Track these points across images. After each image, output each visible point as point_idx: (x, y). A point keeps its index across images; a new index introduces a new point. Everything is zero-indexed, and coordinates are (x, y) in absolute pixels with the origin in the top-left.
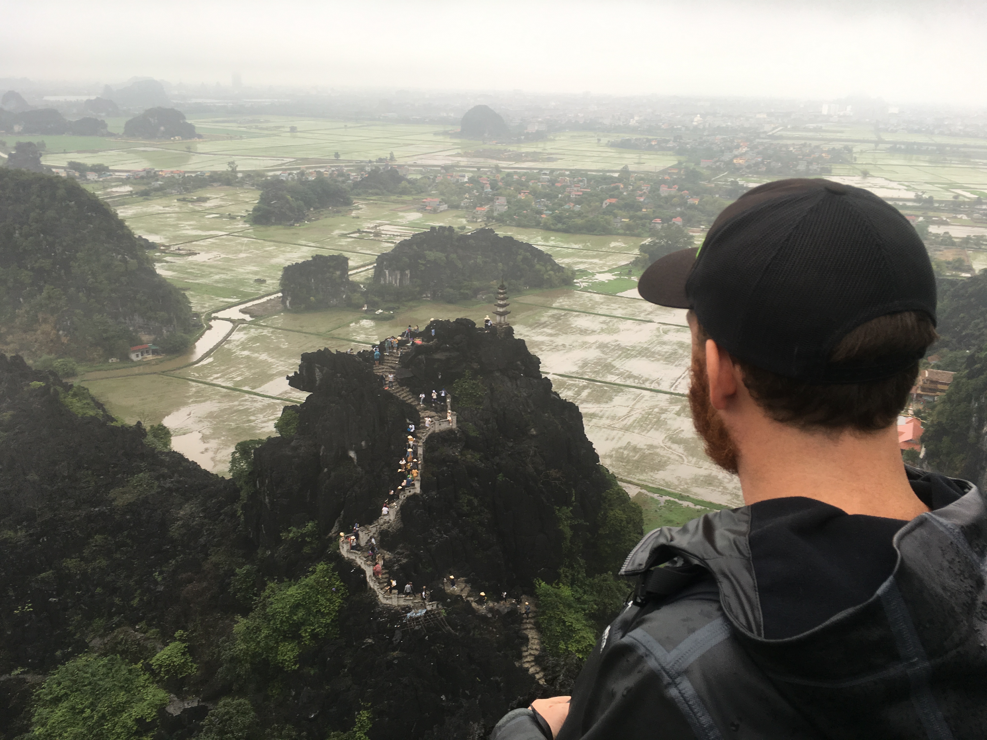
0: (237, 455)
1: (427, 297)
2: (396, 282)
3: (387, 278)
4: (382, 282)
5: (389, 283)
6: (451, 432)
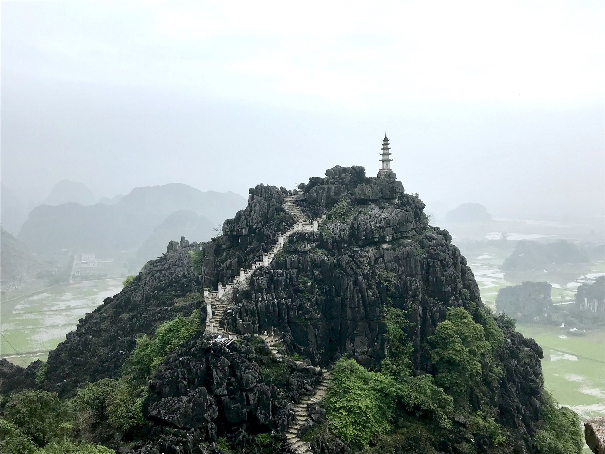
2: (594, 309)
3: (586, 304)
4: (581, 308)
5: (588, 309)
6: (312, 234)
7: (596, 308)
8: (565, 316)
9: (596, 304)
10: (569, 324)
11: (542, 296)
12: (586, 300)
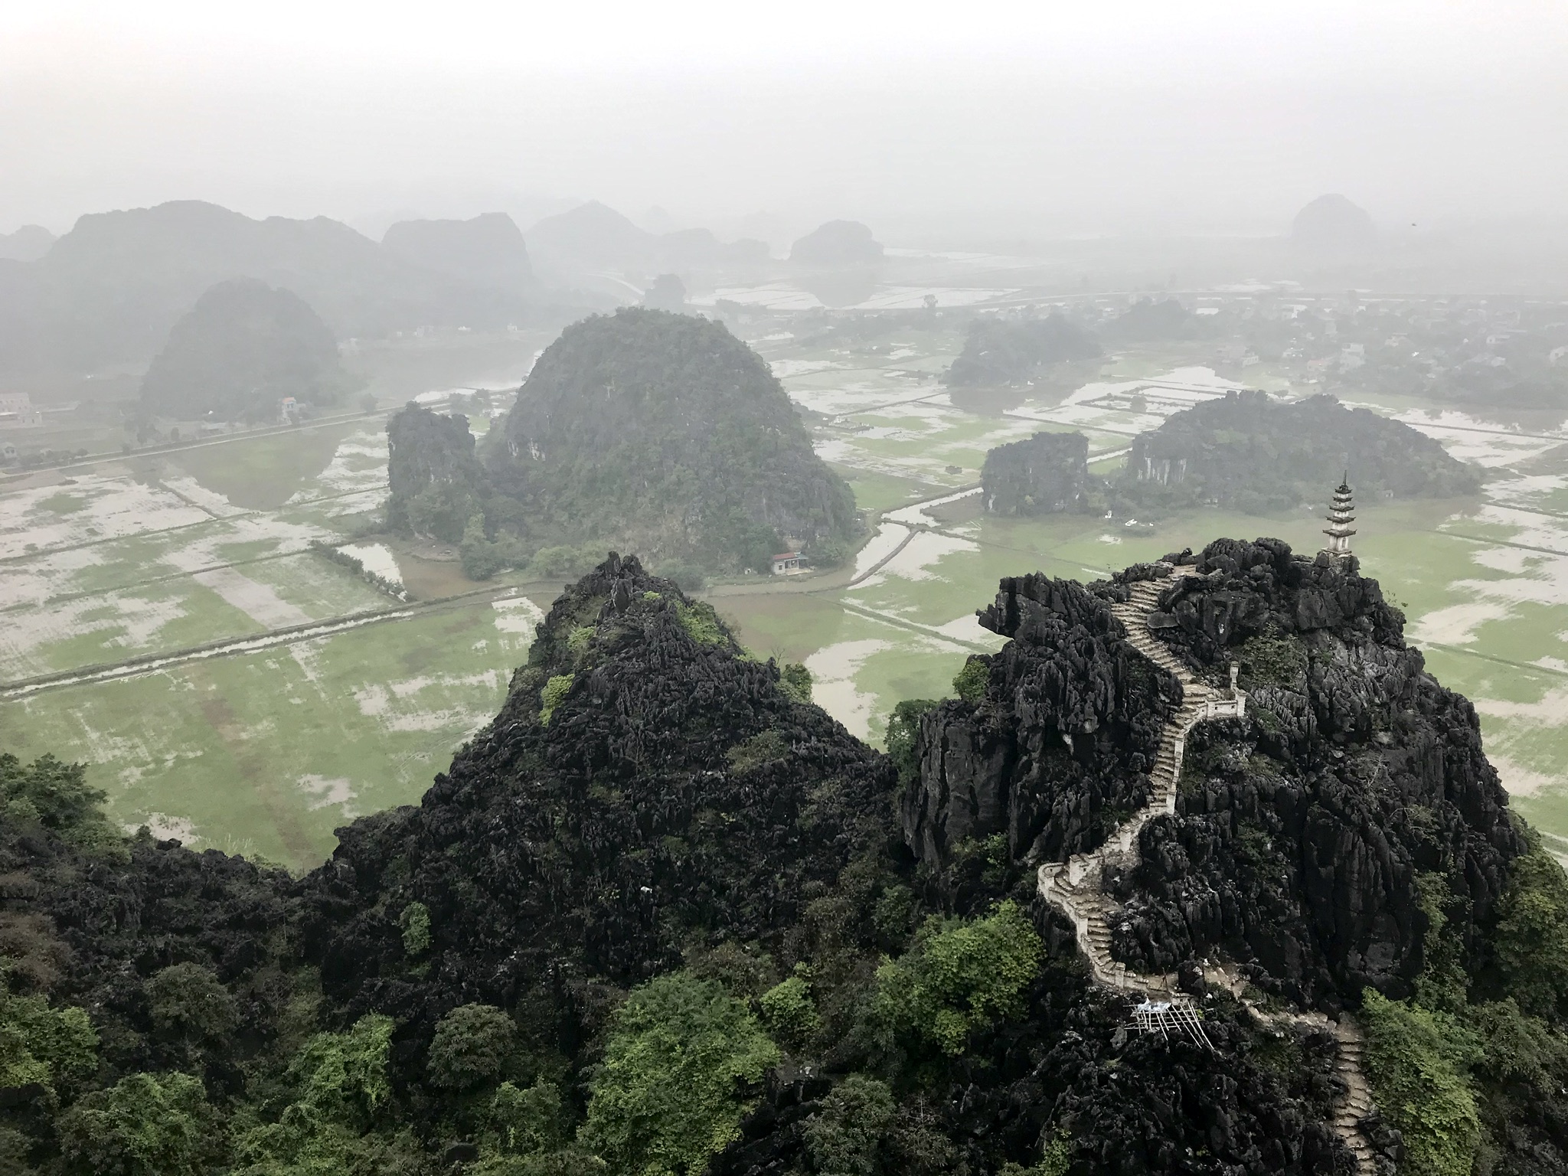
0: (898, 719)
1: (1212, 503)
2: (1162, 477)
3: (1149, 470)
4: (1140, 477)
5: (1151, 479)
6: (1234, 722)
7: (1166, 476)
8: (1110, 493)
9: (1167, 469)
10: (1122, 513)
11: (1071, 460)
12: (1149, 462)
